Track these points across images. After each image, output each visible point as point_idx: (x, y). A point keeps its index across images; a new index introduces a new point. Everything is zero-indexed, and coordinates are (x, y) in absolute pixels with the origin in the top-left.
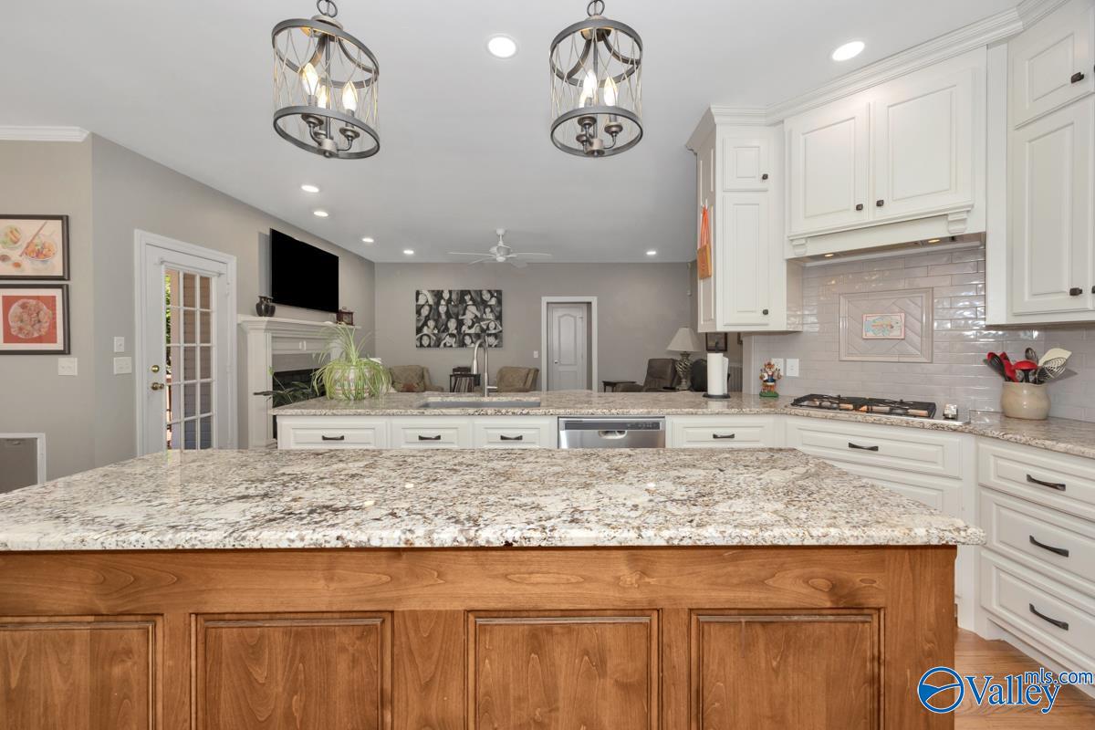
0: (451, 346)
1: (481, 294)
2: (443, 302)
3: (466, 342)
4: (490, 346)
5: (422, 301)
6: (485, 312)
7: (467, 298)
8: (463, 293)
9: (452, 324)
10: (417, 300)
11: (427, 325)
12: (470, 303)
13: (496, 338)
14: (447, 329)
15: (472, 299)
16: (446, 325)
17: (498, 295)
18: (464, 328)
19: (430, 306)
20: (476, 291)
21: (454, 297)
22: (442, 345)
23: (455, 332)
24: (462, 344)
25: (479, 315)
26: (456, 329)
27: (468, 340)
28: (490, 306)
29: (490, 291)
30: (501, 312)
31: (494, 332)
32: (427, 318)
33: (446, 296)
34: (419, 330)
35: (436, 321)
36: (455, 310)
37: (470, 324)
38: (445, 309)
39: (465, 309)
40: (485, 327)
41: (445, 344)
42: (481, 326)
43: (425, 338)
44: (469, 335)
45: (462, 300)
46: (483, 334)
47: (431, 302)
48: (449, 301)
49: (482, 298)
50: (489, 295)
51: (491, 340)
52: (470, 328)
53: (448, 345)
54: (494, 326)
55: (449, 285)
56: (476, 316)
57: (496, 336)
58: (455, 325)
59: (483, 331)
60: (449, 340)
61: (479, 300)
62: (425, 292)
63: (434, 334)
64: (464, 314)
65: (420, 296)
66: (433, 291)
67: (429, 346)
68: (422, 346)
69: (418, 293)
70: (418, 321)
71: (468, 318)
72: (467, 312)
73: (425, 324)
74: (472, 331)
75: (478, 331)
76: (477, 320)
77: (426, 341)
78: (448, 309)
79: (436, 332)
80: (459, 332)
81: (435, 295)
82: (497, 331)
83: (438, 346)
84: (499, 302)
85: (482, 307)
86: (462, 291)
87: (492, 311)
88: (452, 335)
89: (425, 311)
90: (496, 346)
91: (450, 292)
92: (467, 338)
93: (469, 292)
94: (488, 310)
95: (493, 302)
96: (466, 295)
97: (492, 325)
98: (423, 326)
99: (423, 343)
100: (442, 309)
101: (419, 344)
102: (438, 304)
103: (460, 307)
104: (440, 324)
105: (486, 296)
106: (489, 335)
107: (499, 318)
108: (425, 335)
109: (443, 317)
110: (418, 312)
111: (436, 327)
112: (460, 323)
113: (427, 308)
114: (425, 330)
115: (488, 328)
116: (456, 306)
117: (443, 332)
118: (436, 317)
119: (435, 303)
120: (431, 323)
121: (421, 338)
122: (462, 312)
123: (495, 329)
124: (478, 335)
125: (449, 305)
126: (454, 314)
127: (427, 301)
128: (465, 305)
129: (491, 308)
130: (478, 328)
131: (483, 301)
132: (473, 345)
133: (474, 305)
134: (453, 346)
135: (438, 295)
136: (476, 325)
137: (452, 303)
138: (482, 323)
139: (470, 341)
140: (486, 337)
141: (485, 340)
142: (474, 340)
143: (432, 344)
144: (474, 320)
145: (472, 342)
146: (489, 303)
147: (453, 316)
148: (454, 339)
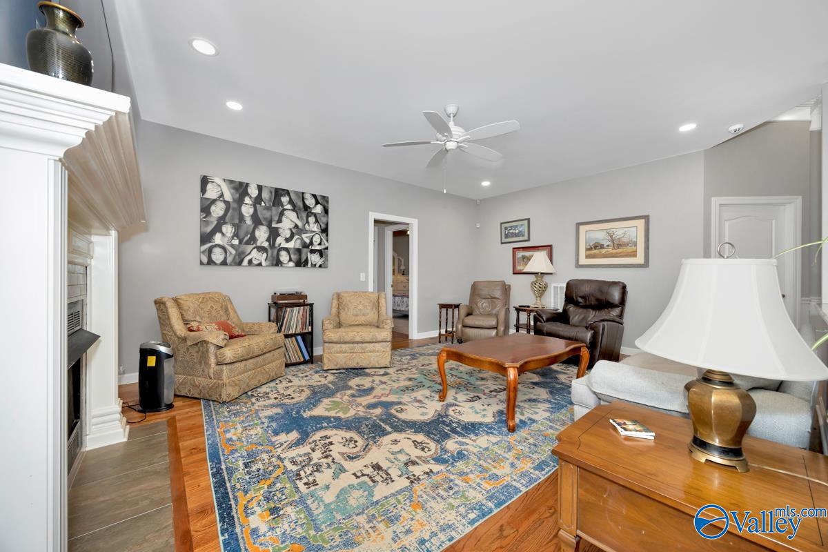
0: (260, 264)
1: (303, 199)
2: (247, 200)
3: (282, 259)
4: (314, 266)
5: (212, 193)
6: (307, 222)
7: (285, 199)
8: (278, 193)
9: (262, 234)
10: (203, 190)
11: (221, 231)
12: (289, 207)
13: (321, 256)
14: (253, 239)
15: (291, 202)
16: (253, 234)
18: (280, 240)
19: (226, 203)
20: (296, 193)
21: (265, 195)
22: (245, 262)
23: (266, 244)
24: (277, 263)
25: (300, 224)
26: (268, 240)
27: (284, 257)
28: (315, 215)
29: (314, 196)
30: (327, 224)
31: (318, 248)
32: (222, 221)
33: (253, 192)
34: (206, 238)
35: (237, 227)
36: (267, 214)
37: (288, 236)
38: (251, 210)
39: (282, 214)
40: (308, 241)
41: (250, 262)
42: (302, 239)
43: (217, 251)
44: (287, 250)
45: (277, 202)
46: (305, 250)
47: (228, 196)
48: (258, 200)
49: (304, 203)
50: (313, 201)
51: (315, 258)
52: (287, 240)
53: (255, 262)
54: (319, 242)
55: (258, 177)
56: (296, 226)
57: (321, 253)
58: (267, 235)
59: (305, 246)
60: (256, 256)
61: (300, 204)
62: (218, 180)
63: (233, 246)
64: (280, 221)
65: (209, 186)
66: (232, 182)
67: (224, 263)
68: (211, 262)
69: (205, 181)
70: (204, 223)
71: (285, 228)
72: (284, 219)
73: (218, 229)
74: (291, 245)
75: (298, 245)
76: (296, 231)
77: (218, 256)
78: (255, 211)
79: (236, 242)
80: (272, 246)
81: (236, 189)
82: (322, 247)
83: (240, 263)
84: (326, 211)
85: (304, 215)
86: (277, 190)
87: (317, 221)
88: (261, 249)
89: (218, 210)
90: (320, 266)
91: (260, 188)
92: (283, 253)
93: (287, 192)
95: (318, 210)
96: (284, 195)
97: (317, 239)
98: (213, 233)
99: (214, 257)
100: (247, 210)
101: (205, 260)
102: (240, 201)
103: (275, 211)
104: (242, 233)
105: (310, 202)
106: (313, 252)
107: (325, 231)
108: (219, 246)
109: (249, 221)
110: (206, 209)
111: (236, 235)
112: (274, 234)
113: (221, 205)
114: (218, 239)
115: (311, 243)
116: (268, 208)
117: (248, 243)
118: (237, 221)
119: (234, 200)
120: (228, 229)
121: (210, 251)
122: (276, 218)
123: (320, 244)
124: (299, 251)
125: (258, 206)
126: (265, 219)
127: (222, 195)
128: (281, 209)
129: (315, 217)
130: (299, 241)
131: (306, 208)
132: (291, 264)
133: (294, 210)
134: (264, 263)
135: (241, 189)
136: (296, 237)
137: (263, 204)
138: (304, 236)
139: (288, 258)
140: (309, 254)
141: (307, 259)
142: (292, 256)
143: (229, 260)
144: (294, 230)
145: (290, 260)
146: (313, 211)
147: (264, 223)
148: (265, 255)
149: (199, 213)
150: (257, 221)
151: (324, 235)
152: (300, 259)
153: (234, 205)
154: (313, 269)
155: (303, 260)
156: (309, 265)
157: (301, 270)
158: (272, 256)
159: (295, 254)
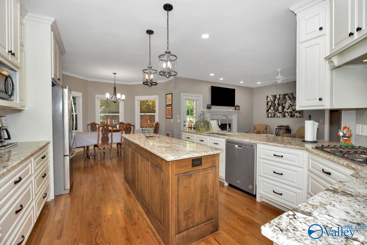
0: (280, 117)
1: (293, 95)
2: (277, 100)
3: (286, 115)
4: (297, 117)
5: (269, 100)
6: (294, 102)
7: (287, 97)
8: (285, 95)
9: (280, 108)
10: (267, 100)
11: (270, 109)
12: (288, 99)
13: (300, 113)
14: (278, 110)
15: (289, 97)
16: (278, 108)
18: (285, 110)
19: (272, 101)
20: (290, 94)
21: (281, 97)
23: (281, 111)
24: (284, 116)
25: (292, 104)
26: (282, 110)
27: (286, 114)
32: (271, 106)
33: (278, 97)
34: (267, 111)
35: (274, 107)
36: (282, 102)
37: (288, 108)
38: (277, 102)
39: (286, 101)
40: (294, 109)
41: (277, 116)
43: (270, 114)
44: (287, 112)
45: (284, 98)
46: (293, 112)
48: (279, 99)
51: (297, 114)
52: (288, 109)
53: (278, 116)
55: (279, 92)
56: (291, 104)
58: (281, 109)
60: (279, 115)
61: (292, 97)
62: (270, 96)
63: (273, 112)
64: (285, 104)
65: (268, 98)
66: (273, 96)
67: (271, 117)
68: (268, 117)
69: (267, 97)
70: (267, 107)
71: (287, 105)
72: (286, 103)
73: (270, 108)
74: (289, 111)
76: (291, 106)
77: (270, 115)
78: (278, 102)
79: (274, 111)
80: (283, 111)
81: (274, 97)
83: (275, 117)
86: (284, 94)
88: (280, 113)
89: (270, 104)
90: (299, 117)
91: (280, 95)
93: (287, 94)
96: (286, 95)
99: (269, 115)
100: (276, 102)
101: (267, 116)
102: (275, 100)
103: (284, 101)
104: (275, 109)
109: (277, 105)
110: (267, 104)
111: (274, 109)
113: (270, 102)
114: (270, 111)
116: (282, 101)
117: (276, 111)
118: (274, 106)
119: (273, 100)
120: (272, 108)
121: (268, 114)
122: (284, 103)
124: (291, 112)
125: (279, 100)
126: (281, 104)
127: (271, 100)
128: (285, 100)
130: (291, 109)
131: (294, 98)
132: (289, 117)
133: (290, 99)
134: (281, 117)
135: (275, 97)
137: (280, 100)
138: (293, 107)
140: (295, 113)
141: (294, 114)
142: (289, 114)
143: (272, 116)
145: (288, 115)
147: (281, 105)
148: (281, 114)
149: (266, 105)
150: (279, 105)
152: (292, 115)
153: (273, 102)
156: (295, 117)
157: (292, 118)
158: (283, 114)
159: (290, 113)
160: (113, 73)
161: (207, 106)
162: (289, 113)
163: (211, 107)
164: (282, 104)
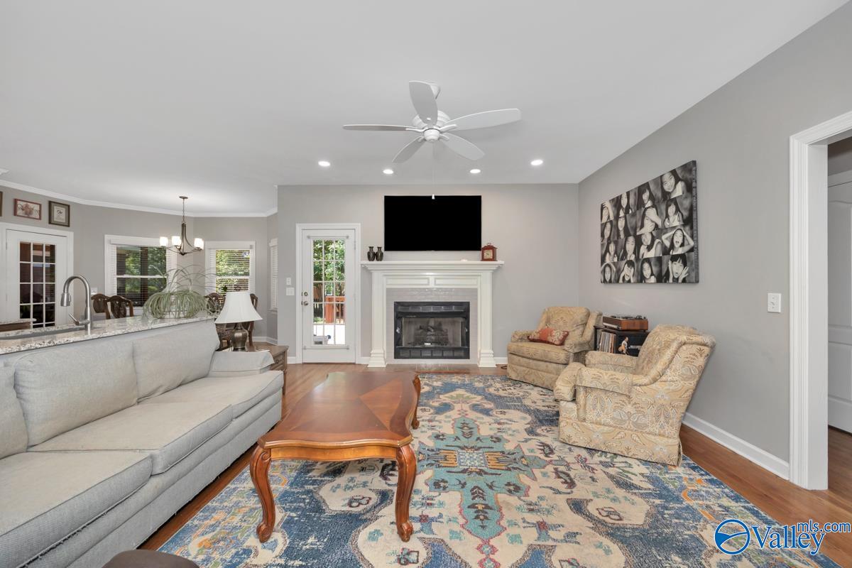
0: (629, 281)
1: (663, 183)
2: (622, 214)
3: (645, 273)
4: (676, 280)
5: (605, 218)
6: (667, 216)
7: (646, 196)
8: (641, 189)
9: (630, 246)
10: (602, 217)
11: (609, 251)
12: (649, 204)
13: (685, 265)
14: (625, 253)
15: (651, 197)
16: (625, 248)
17: (687, 175)
18: (643, 249)
19: (611, 222)
21: (632, 200)
22: (621, 281)
23: (633, 258)
24: (641, 279)
25: (659, 223)
26: (634, 253)
27: (647, 271)
28: (675, 201)
29: (674, 172)
30: (692, 209)
31: (680, 251)
32: (609, 241)
33: (624, 202)
34: (603, 259)
35: (616, 243)
36: (633, 222)
37: (649, 243)
38: (624, 223)
39: (644, 216)
40: (668, 244)
41: (624, 279)
42: (662, 243)
43: (607, 269)
44: (648, 260)
45: (640, 203)
46: (666, 258)
48: (628, 209)
49: (663, 190)
50: (673, 181)
51: (677, 269)
52: (649, 248)
53: (627, 279)
54: (681, 241)
56: (656, 226)
57: (683, 259)
58: (633, 247)
59: (666, 251)
60: (627, 272)
61: (659, 194)
62: (608, 203)
63: (614, 263)
64: (642, 226)
65: (604, 212)
67: (610, 282)
68: (605, 281)
69: (602, 208)
71: (647, 232)
72: (646, 221)
73: (607, 250)
74: (652, 254)
75: (659, 251)
76: (659, 231)
77: (608, 276)
78: (626, 223)
79: (616, 260)
80: (637, 258)
82: (686, 248)
83: (617, 281)
84: (690, 188)
85: (663, 207)
86: (639, 188)
87: (678, 210)
88: (630, 263)
89: (607, 233)
90: (684, 281)
91: (628, 194)
92: (646, 265)
93: (646, 186)
94: (672, 209)
95: (679, 190)
96: (644, 192)
97: (678, 239)
98: (606, 253)
99: (606, 276)
100: (621, 223)
101: (603, 279)
102: (617, 217)
105: (669, 183)
106: (674, 258)
107: (689, 221)
108: (608, 265)
109: (622, 236)
110: (603, 235)
111: (616, 253)
113: (609, 226)
114: (608, 260)
115: (673, 245)
116: (634, 215)
117: (622, 259)
118: (616, 238)
119: (615, 217)
120: (612, 248)
121: (604, 271)
122: (639, 224)
123: (682, 245)
124: (659, 261)
125: (627, 215)
126: (632, 228)
127: (609, 217)
128: (643, 209)
129: (676, 204)
130: (659, 246)
131: (666, 195)
132: (653, 279)
133: (654, 206)
134: (632, 281)
135: (617, 202)
136: (657, 241)
137: (630, 212)
138: (664, 237)
139: (649, 272)
140: (670, 262)
141: (668, 270)
142: (654, 269)
143: (612, 279)
144: (654, 233)
145: (652, 274)
146: (673, 196)
147: (632, 233)
148: (632, 270)
149: (599, 238)
150: (627, 234)
151: (687, 228)
152: (661, 271)
153: (614, 223)
154: (676, 286)
155: (664, 272)
156: (671, 279)
158: (637, 271)
159: (656, 265)
160: (181, 197)
161: (369, 253)
162: (652, 263)
163: (382, 254)
164: (635, 232)
